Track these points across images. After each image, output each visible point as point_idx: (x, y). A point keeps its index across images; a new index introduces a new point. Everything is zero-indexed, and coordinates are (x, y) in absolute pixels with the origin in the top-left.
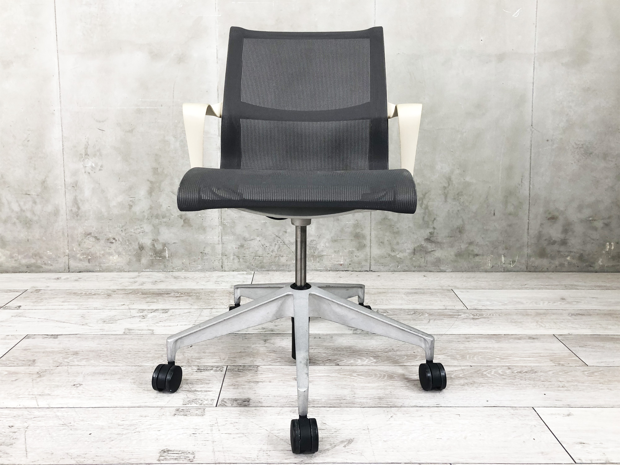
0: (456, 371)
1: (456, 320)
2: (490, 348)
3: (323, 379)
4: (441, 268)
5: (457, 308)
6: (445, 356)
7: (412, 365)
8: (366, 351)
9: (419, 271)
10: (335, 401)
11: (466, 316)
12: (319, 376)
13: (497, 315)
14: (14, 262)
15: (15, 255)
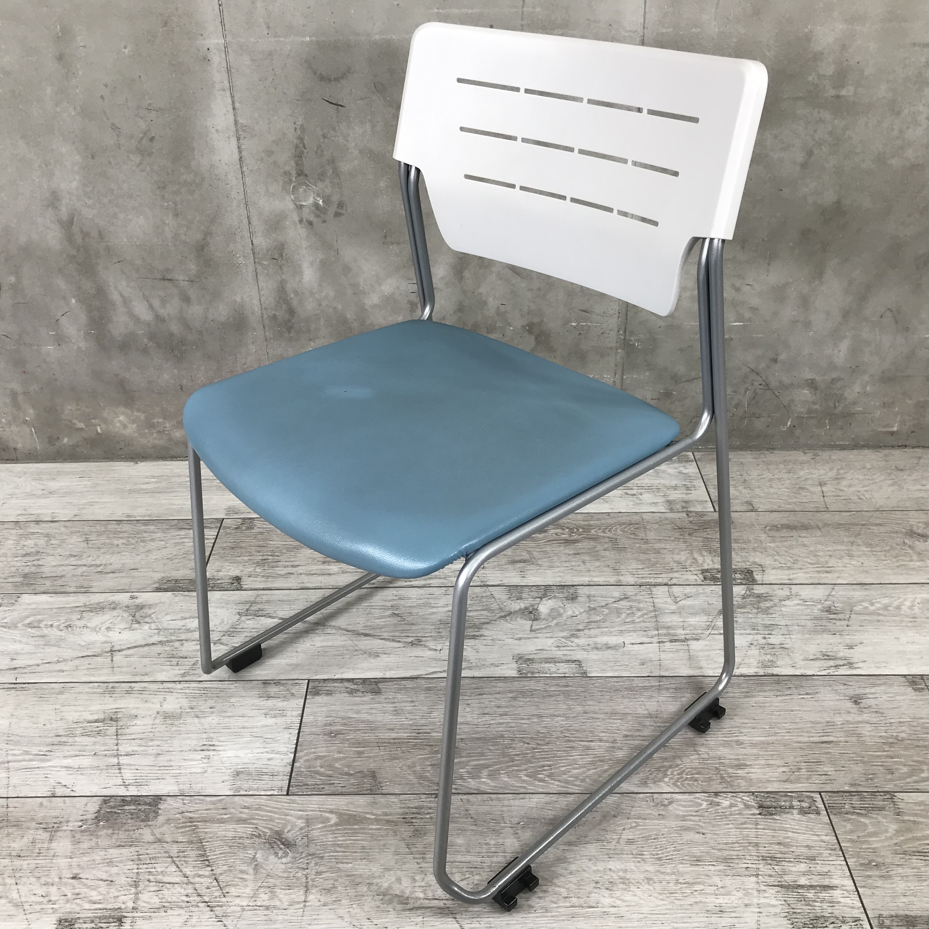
14: (155, 435)
15: (158, 422)
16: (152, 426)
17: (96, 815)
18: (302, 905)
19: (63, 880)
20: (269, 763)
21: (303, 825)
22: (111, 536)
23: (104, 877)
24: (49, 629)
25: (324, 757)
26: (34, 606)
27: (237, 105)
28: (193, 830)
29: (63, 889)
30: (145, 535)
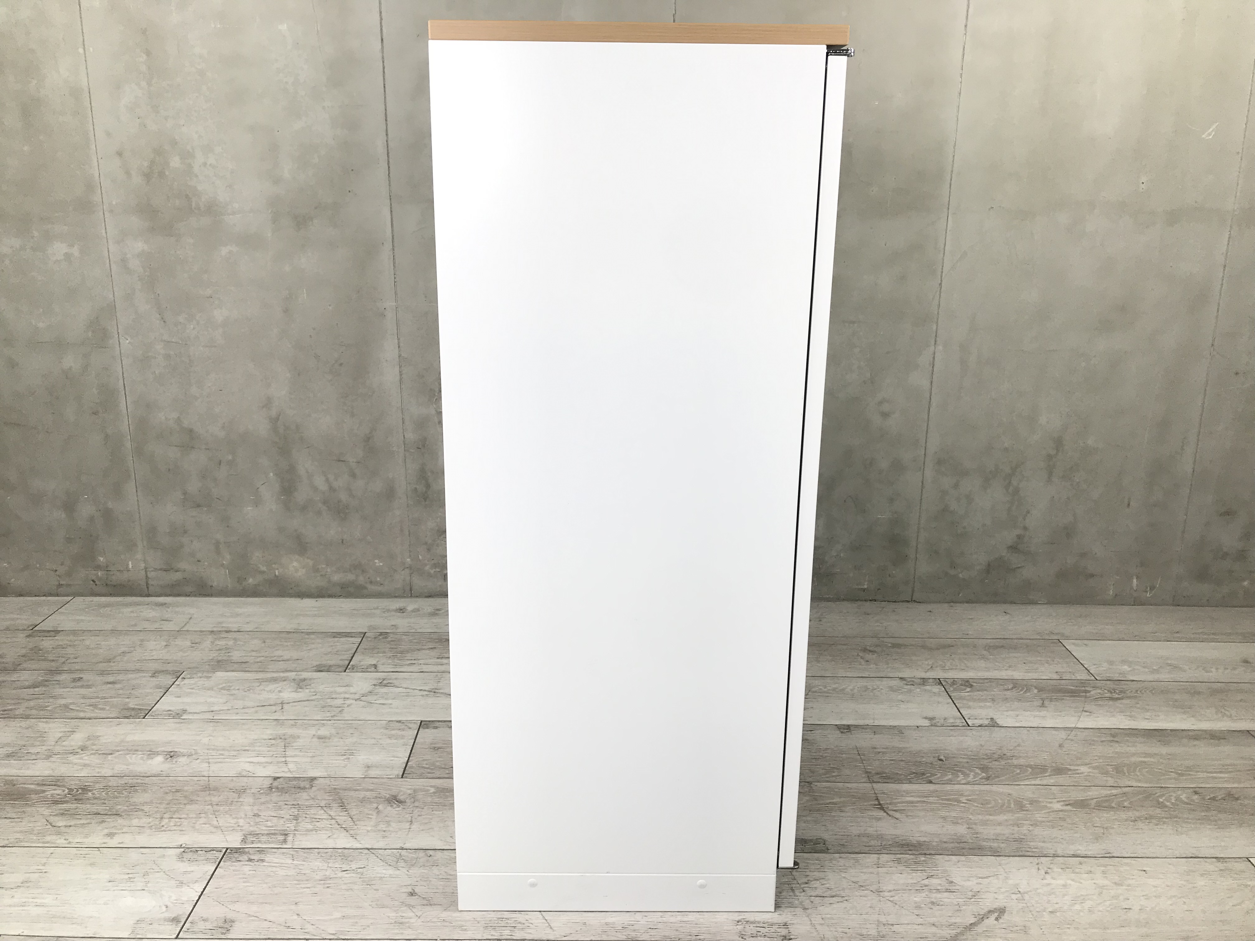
0: (1115, 795)
1: (1085, 702)
2: (1155, 754)
3: (917, 806)
4: (1031, 597)
5: (1079, 678)
6: (1089, 768)
7: (1045, 782)
8: (964, 758)
9: (994, 602)
10: (952, 845)
11: (1099, 693)
12: (912, 802)
13: (1148, 691)
14: (319, 578)
15: (322, 567)
16: (316, 570)
17: (270, 786)
18: (407, 830)
19: (248, 816)
20: (391, 762)
21: (411, 793)
22: (283, 640)
23: (275, 815)
24: (237, 691)
25: (429, 760)
26: (226, 678)
27: (401, 345)
28: (337, 794)
29: (248, 820)
30: (307, 640)
